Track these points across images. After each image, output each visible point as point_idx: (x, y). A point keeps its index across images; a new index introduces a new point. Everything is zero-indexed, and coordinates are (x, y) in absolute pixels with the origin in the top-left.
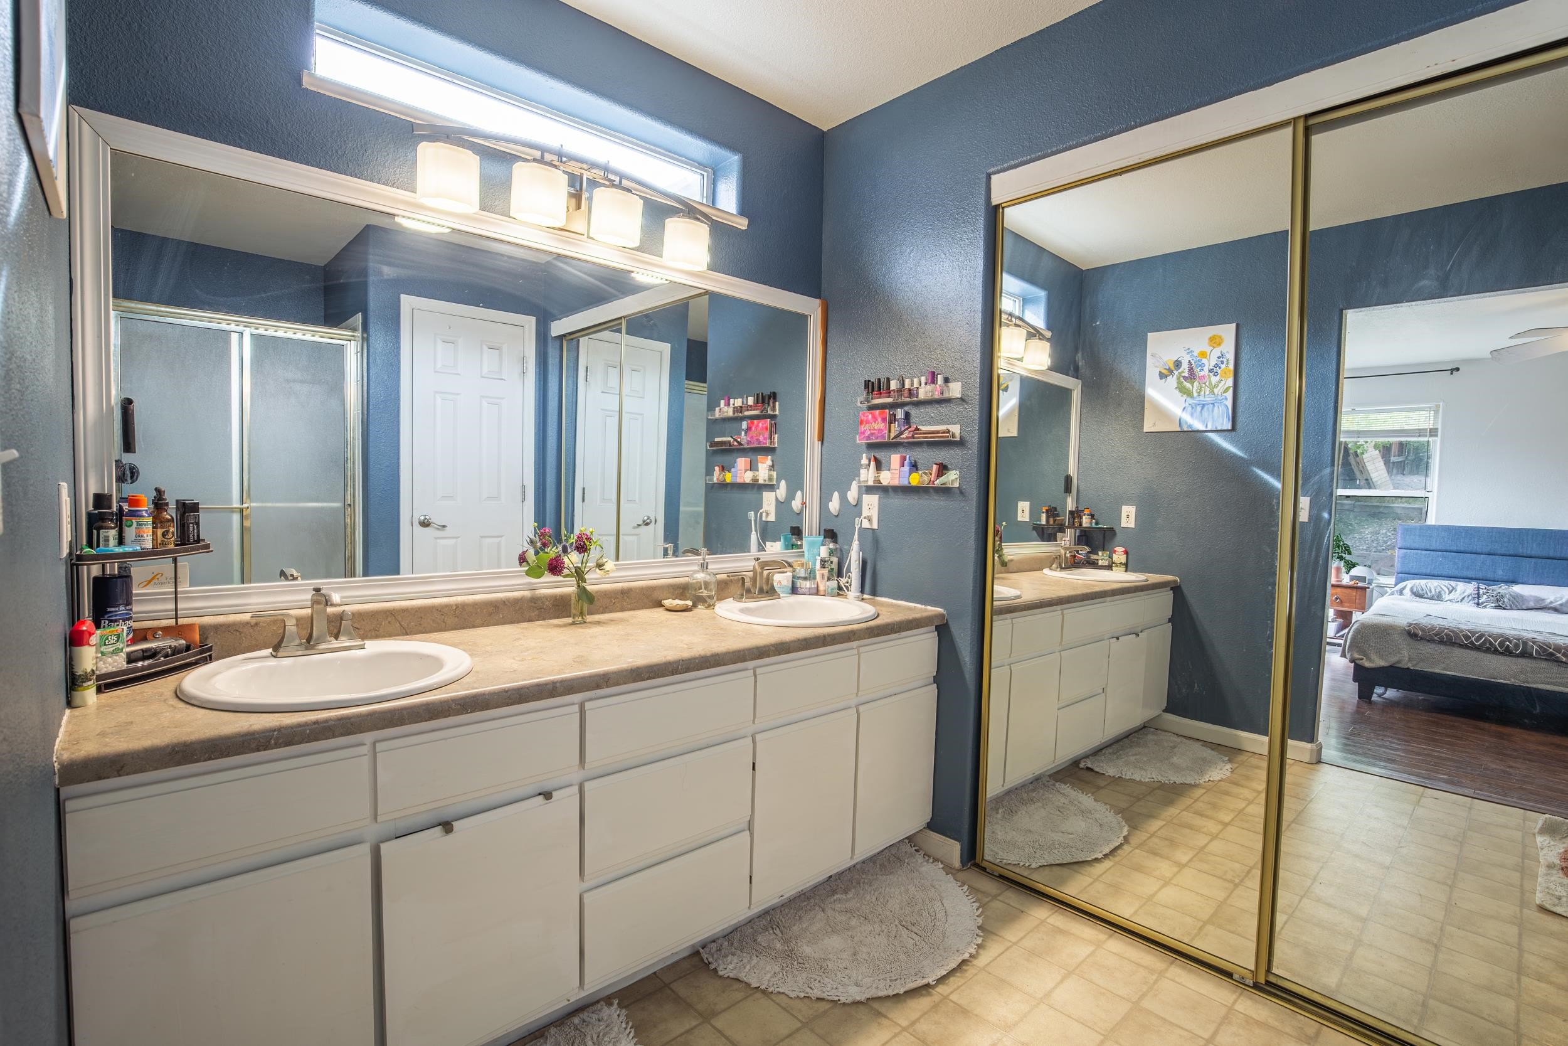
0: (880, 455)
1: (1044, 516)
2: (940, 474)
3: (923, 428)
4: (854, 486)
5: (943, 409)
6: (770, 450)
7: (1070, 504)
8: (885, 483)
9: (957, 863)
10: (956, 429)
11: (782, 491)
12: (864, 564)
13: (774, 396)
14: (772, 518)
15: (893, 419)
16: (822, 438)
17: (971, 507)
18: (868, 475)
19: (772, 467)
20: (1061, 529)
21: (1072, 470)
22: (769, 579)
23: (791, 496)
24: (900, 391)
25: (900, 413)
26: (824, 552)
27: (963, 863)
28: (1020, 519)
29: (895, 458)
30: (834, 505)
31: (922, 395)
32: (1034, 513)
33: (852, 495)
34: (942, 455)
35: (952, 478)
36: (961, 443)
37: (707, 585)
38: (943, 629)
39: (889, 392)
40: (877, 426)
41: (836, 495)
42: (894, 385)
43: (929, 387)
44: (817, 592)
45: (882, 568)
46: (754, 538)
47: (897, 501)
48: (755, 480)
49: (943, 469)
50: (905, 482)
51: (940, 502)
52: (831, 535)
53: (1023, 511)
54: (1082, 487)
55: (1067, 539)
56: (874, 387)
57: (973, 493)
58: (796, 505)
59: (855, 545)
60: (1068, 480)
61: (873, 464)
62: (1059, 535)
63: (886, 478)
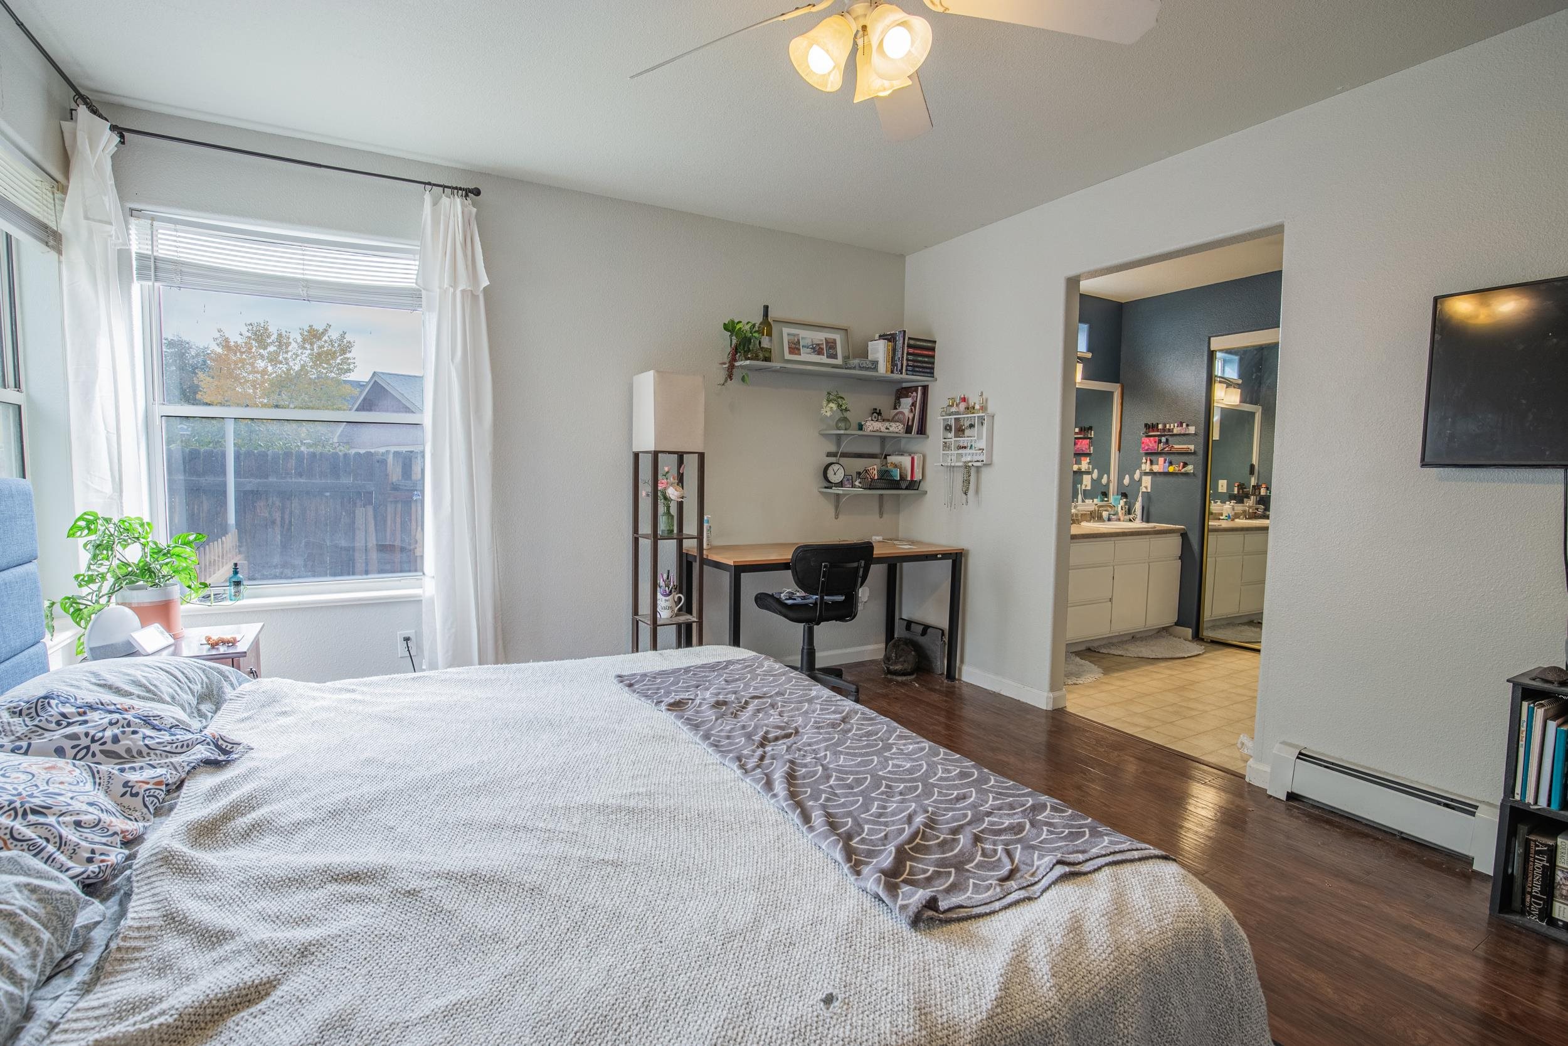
0: (1153, 458)
1: (1236, 489)
2: (1184, 467)
3: (1176, 446)
4: (1138, 472)
5: (1184, 438)
6: (1088, 455)
7: (1253, 482)
8: (1155, 471)
9: (1190, 638)
10: (1192, 447)
11: (1095, 475)
12: (1143, 508)
13: (1090, 428)
14: (1089, 488)
15: (1160, 442)
16: (1119, 450)
17: (1199, 482)
18: (1146, 467)
19: (1089, 463)
20: (1247, 496)
21: (1255, 461)
22: (1101, 514)
23: (1100, 477)
24: (1164, 429)
25: (1164, 439)
26: (1122, 502)
27: (1193, 638)
28: (1220, 491)
29: (1161, 460)
30: (1126, 481)
31: (1175, 431)
32: (1230, 486)
33: (1137, 476)
34: (1185, 458)
35: (1190, 468)
36: (1194, 453)
37: (1077, 515)
38: (1184, 535)
39: (1158, 430)
40: (1151, 443)
41: (1127, 476)
42: (1160, 426)
43: (1179, 428)
44: (1119, 520)
45: (1152, 510)
46: (1080, 497)
47: (1161, 479)
48: (1079, 469)
49: (1185, 465)
50: (1166, 470)
51: (1184, 479)
52: (1124, 495)
53: (1223, 486)
54: (1261, 471)
55: (1251, 502)
56: (1151, 427)
57: (1200, 475)
58: (1104, 481)
59: (1140, 499)
60: (1252, 467)
61: (1148, 462)
62: (1245, 500)
63: (1156, 468)
